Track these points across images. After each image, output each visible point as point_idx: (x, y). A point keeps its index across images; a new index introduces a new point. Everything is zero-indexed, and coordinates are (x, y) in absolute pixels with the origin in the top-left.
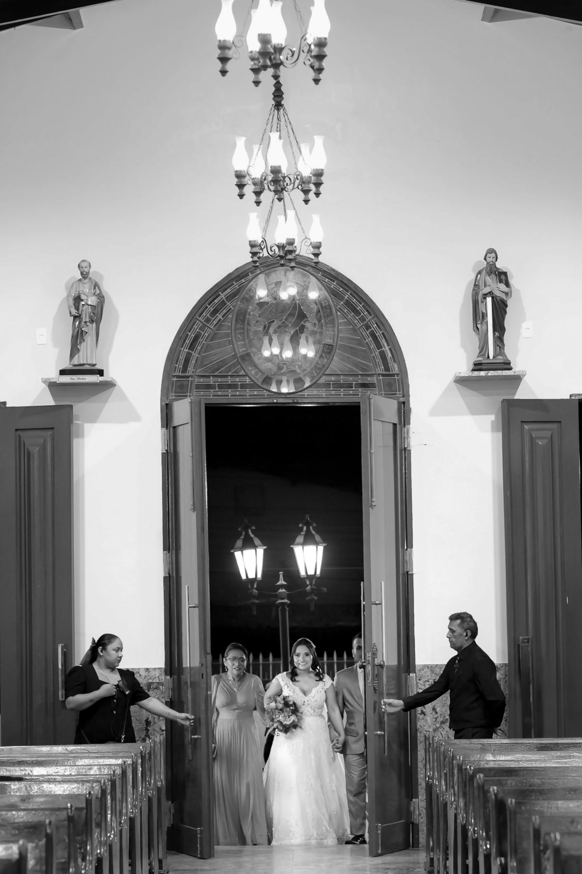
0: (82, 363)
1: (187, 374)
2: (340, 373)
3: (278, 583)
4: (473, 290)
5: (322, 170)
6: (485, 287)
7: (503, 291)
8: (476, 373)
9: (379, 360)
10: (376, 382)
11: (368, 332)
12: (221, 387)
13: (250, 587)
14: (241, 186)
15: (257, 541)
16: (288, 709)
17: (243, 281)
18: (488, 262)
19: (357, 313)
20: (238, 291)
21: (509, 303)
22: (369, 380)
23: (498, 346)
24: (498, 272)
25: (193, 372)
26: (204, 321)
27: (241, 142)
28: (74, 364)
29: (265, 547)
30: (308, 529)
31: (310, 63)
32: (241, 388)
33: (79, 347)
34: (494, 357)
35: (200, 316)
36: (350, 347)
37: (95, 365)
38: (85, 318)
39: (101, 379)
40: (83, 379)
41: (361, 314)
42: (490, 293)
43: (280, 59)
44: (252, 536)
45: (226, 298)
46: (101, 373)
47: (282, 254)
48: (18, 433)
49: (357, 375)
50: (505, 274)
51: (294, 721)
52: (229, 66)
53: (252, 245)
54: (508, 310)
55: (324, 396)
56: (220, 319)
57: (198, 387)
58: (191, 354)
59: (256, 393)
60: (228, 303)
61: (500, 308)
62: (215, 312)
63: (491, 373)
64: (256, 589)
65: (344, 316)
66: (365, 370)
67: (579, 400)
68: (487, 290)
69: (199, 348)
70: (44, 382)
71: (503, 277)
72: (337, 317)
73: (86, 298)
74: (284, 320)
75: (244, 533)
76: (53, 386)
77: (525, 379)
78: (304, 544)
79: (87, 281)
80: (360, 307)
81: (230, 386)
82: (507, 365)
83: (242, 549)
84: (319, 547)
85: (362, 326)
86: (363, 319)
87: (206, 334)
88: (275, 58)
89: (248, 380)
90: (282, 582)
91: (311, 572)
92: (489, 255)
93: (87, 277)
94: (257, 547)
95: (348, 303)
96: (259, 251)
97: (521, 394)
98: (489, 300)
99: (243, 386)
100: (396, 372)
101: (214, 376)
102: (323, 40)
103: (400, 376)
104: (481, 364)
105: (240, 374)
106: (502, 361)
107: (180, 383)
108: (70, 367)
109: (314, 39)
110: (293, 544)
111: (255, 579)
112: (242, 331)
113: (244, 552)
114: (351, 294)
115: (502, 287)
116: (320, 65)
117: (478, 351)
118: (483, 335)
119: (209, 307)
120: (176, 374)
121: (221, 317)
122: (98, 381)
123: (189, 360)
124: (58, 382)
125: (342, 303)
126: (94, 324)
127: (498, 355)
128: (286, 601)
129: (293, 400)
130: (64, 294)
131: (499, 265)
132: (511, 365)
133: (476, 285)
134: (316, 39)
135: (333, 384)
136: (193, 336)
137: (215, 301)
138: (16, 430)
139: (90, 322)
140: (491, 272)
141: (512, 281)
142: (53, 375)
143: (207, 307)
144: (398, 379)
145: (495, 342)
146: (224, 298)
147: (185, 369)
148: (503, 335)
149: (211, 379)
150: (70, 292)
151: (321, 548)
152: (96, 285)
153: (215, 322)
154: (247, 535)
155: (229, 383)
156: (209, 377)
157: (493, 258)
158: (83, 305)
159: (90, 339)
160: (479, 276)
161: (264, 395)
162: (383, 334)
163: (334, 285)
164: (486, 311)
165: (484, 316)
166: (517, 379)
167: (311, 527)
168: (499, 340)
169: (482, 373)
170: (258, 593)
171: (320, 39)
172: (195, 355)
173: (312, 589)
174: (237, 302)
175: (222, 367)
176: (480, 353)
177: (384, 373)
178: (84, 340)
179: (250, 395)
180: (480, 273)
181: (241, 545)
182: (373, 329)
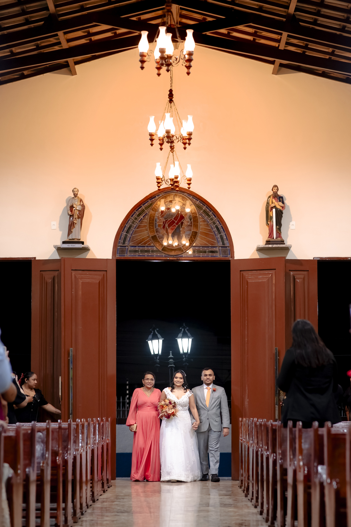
0: (73, 238)
1: (125, 245)
2: (200, 245)
3: (169, 357)
4: (266, 205)
5: (192, 132)
6: (272, 204)
7: (281, 206)
8: (267, 246)
9: (220, 240)
10: (218, 250)
11: (214, 226)
12: (142, 251)
13: (155, 358)
14: (152, 140)
15: (159, 336)
16: (171, 405)
17: (153, 199)
18: (274, 191)
19: (209, 216)
20: (151, 204)
21: (284, 212)
22: (214, 249)
23: (278, 233)
24: (279, 197)
25: (128, 244)
26: (134, 219)
27: (152, 119)
28: (69, 239)
29: (163, 339)
30: (184, 330)
31: (185, 65)
32: (151, 252)
33: (72, 230)
34: (276, 238)
35: (132, 217)
36: (205, 233)
37: (80, 239)
38: (76, 216)
39: (83, 246)
40: (74, 246)
41: (211, 217)
42: (275, 207)
43: (170, 62)
44: (157, 333)
45: (145, 208)
46: (83, 243)
47: (172, 183)
48: (42, 272)
49: (208, 247)
50: (282, 197)
51: (173, 412)
52: (145, 65)
53: (158, 179)
54: (283, 215)
55: (192, 257)
56: (142, 219)
57: (130, 251)
58: (127, 235)
59: (159, 255)
60: (146, 211)
61: (279, 214)
62: (139, 215)
63: (275, 246)
64: (158, 359)
65: (203, 217)
66: (212, 244)
67: (318, 260)
68: (273, 205)
69: (131, 232)
70: (55, 247)
71: (281, 199)
72: (199, 218)
73: (76, 206)
74: (173, 219)
75: (153, 332)
76: (59, 249)
77: (292, 249)
78: (182, 337)
79: (76, 198)
80: (210, 213)
81: (146, 251)
82: (282, 242)
83: (152, 339)
84: (189, 339)
85: (211, 223)
86: (212, 219)
87: (135, 226)
88: (167, 61)
89: (155, 249)
90: (171, 356)
91: (185, 351)
92: (274, 188)
93: (77, 196)
94: (159, 339)
95: (205, 211)
96: (161, 181)
97: (289, 257)
98: (274, 210)
99: (153, 251)
100: (228, 246)
101: (138, 246)
102: (191, 52)
103: (230, 247)
104: (269, 241)
105: (151, 245)
106: (280, 240)
107: (121, 249)
108: (68, 240)
109: (187, 51)
110: (176, 338)
111: (158, 355)
112: (152, 224)
113: (153, 341)
114: (206, 207)
115: (281, 204)
116: (190, 64)
117: (268, 235)
118: (271, 227)
119: (136, 212)
120: (119, 245)
121: (142, 217)
122: (81, 247)
123: (126, 238)
124: (61, 247)
125: (202, 211)
126: (80, 219)
127: (278, 237)
128: (173, 365)
129: (177, 259)
130: (65, 205)
131: (279, 193)
132: (284, 242)
133: (268, 203)
134: (188, 52)
135: (197, 251)
136: (129, 226)
137: (140, 209)
138: (41, 271)
139: (77, 218)
140: (275, 197)
141: (285, 202)
142: (59, 244)
143: (135, 212)
144: (229, 249)
145: (277, 231)
146: (144, 208)
147: (124, 243)
148: (281, 228)
149: (137, 247)
150: (68, 203)
151: (190, 340)
152: (81, 200)
153: (139, 220)
154: (154, 333)
155: (146, 250)
156: (136, 246)
157: (276, 189)
158: (75, 210)
159: (77, 226)
160: (269, 198)
161: (163, 256)
162: (222, 226)
163: (198, 202)
164: (273, 215)
165: (272, 218)
166: (287, 249)
167: (186, 329)
168: (279, 230)
169: (270, 246)
170: (160, 361)
171: (189, 52)
172: (129, 235)
173: (186, 360)
174: (150, 210)
175: (142, 242)
176: (269, 236)
177: (222, 246)
178: (75, 227)
179: (156, 256)
180: (270, 197)
181: (151, 338)
182: (217, 224)
